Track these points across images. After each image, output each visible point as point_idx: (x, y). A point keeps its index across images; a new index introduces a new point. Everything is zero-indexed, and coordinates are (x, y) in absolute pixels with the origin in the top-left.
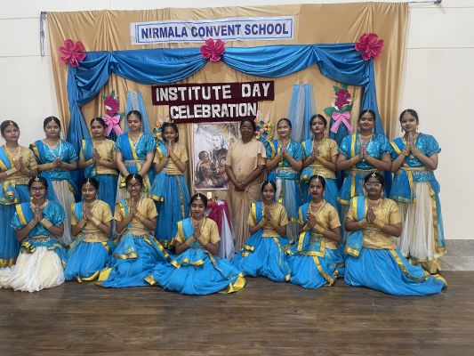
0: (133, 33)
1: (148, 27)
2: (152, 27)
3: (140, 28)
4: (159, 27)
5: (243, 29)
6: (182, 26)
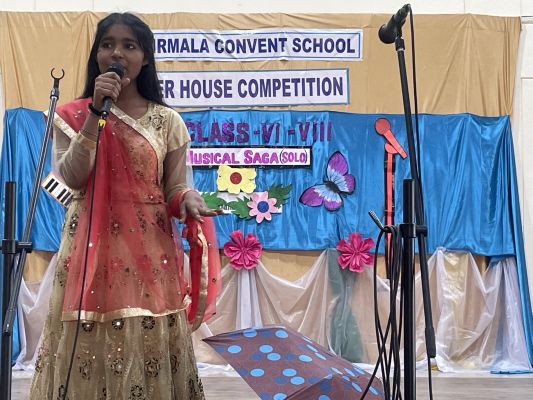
2: (157, 38)
4: (166, 38)
5: (289, 44)
6: (202, 37)
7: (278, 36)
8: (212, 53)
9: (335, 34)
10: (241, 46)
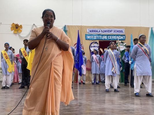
0: (88, 31)
1: (91, 30)
2: (92, 30)
3: (89, 30)
4: (94, 30)
5: (113, 31)
6: (99, 30)
7: (111, 30)
8: (101, 32)
9: (120, 30)
10: (105, 31)
